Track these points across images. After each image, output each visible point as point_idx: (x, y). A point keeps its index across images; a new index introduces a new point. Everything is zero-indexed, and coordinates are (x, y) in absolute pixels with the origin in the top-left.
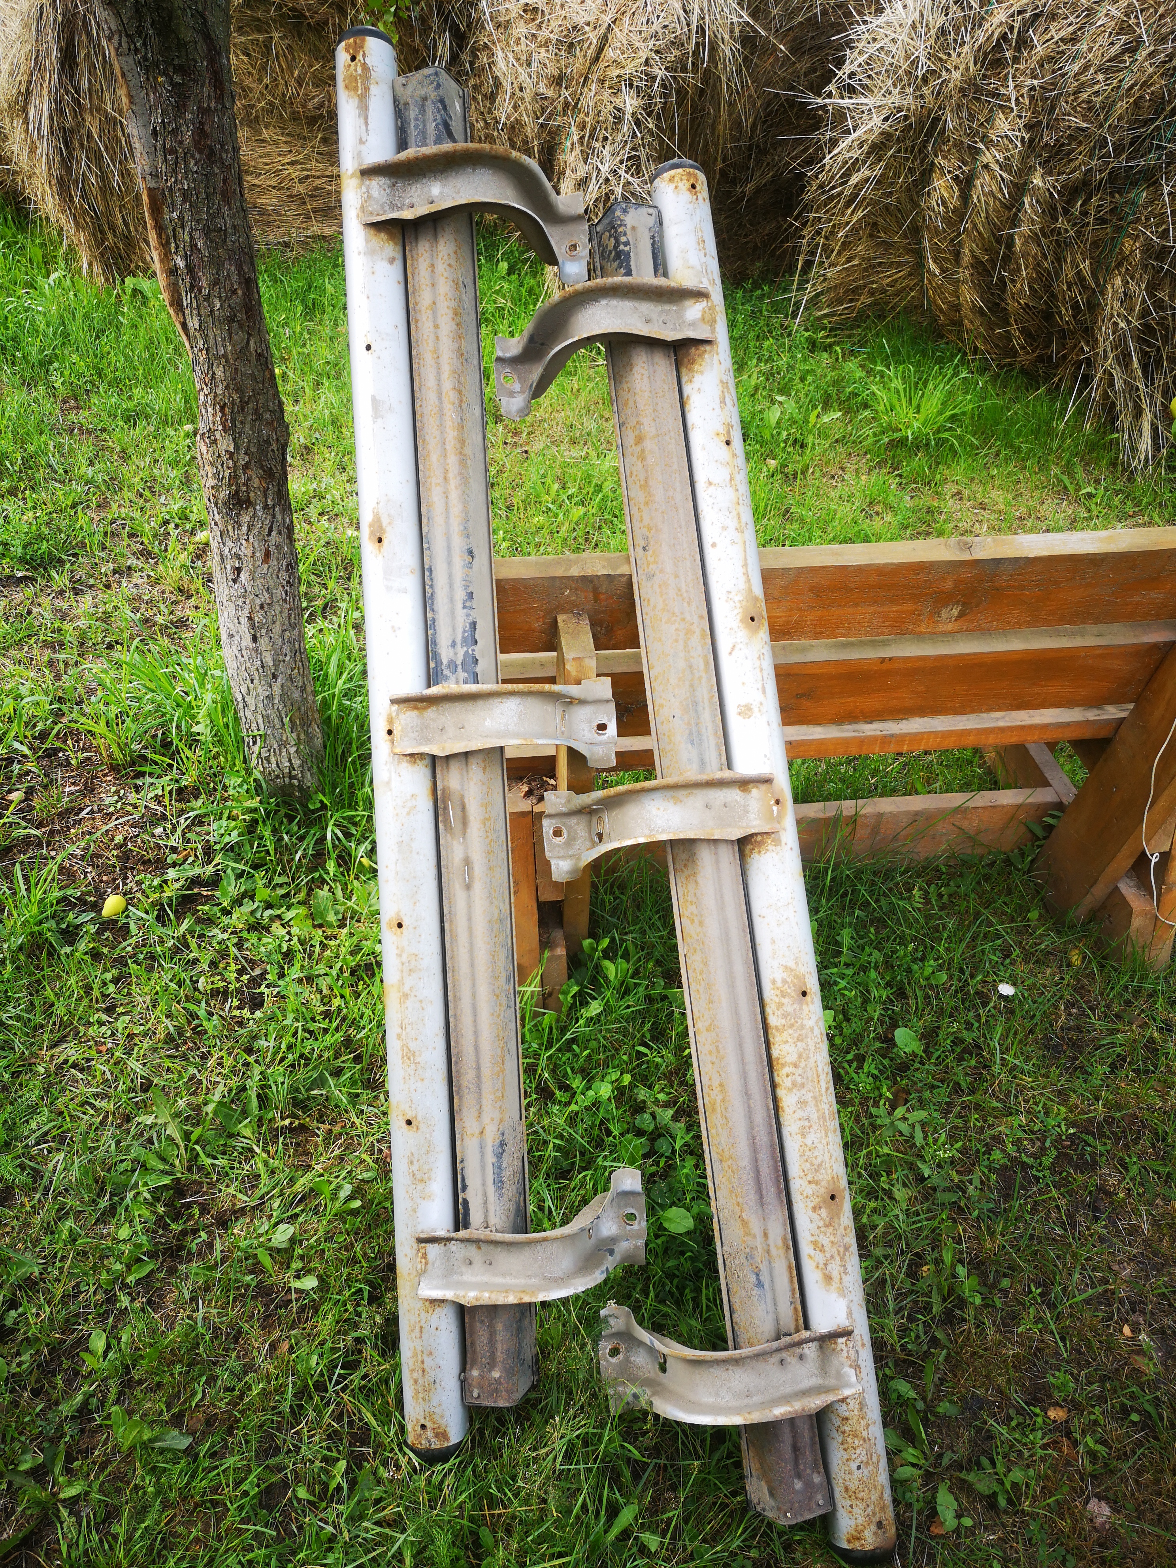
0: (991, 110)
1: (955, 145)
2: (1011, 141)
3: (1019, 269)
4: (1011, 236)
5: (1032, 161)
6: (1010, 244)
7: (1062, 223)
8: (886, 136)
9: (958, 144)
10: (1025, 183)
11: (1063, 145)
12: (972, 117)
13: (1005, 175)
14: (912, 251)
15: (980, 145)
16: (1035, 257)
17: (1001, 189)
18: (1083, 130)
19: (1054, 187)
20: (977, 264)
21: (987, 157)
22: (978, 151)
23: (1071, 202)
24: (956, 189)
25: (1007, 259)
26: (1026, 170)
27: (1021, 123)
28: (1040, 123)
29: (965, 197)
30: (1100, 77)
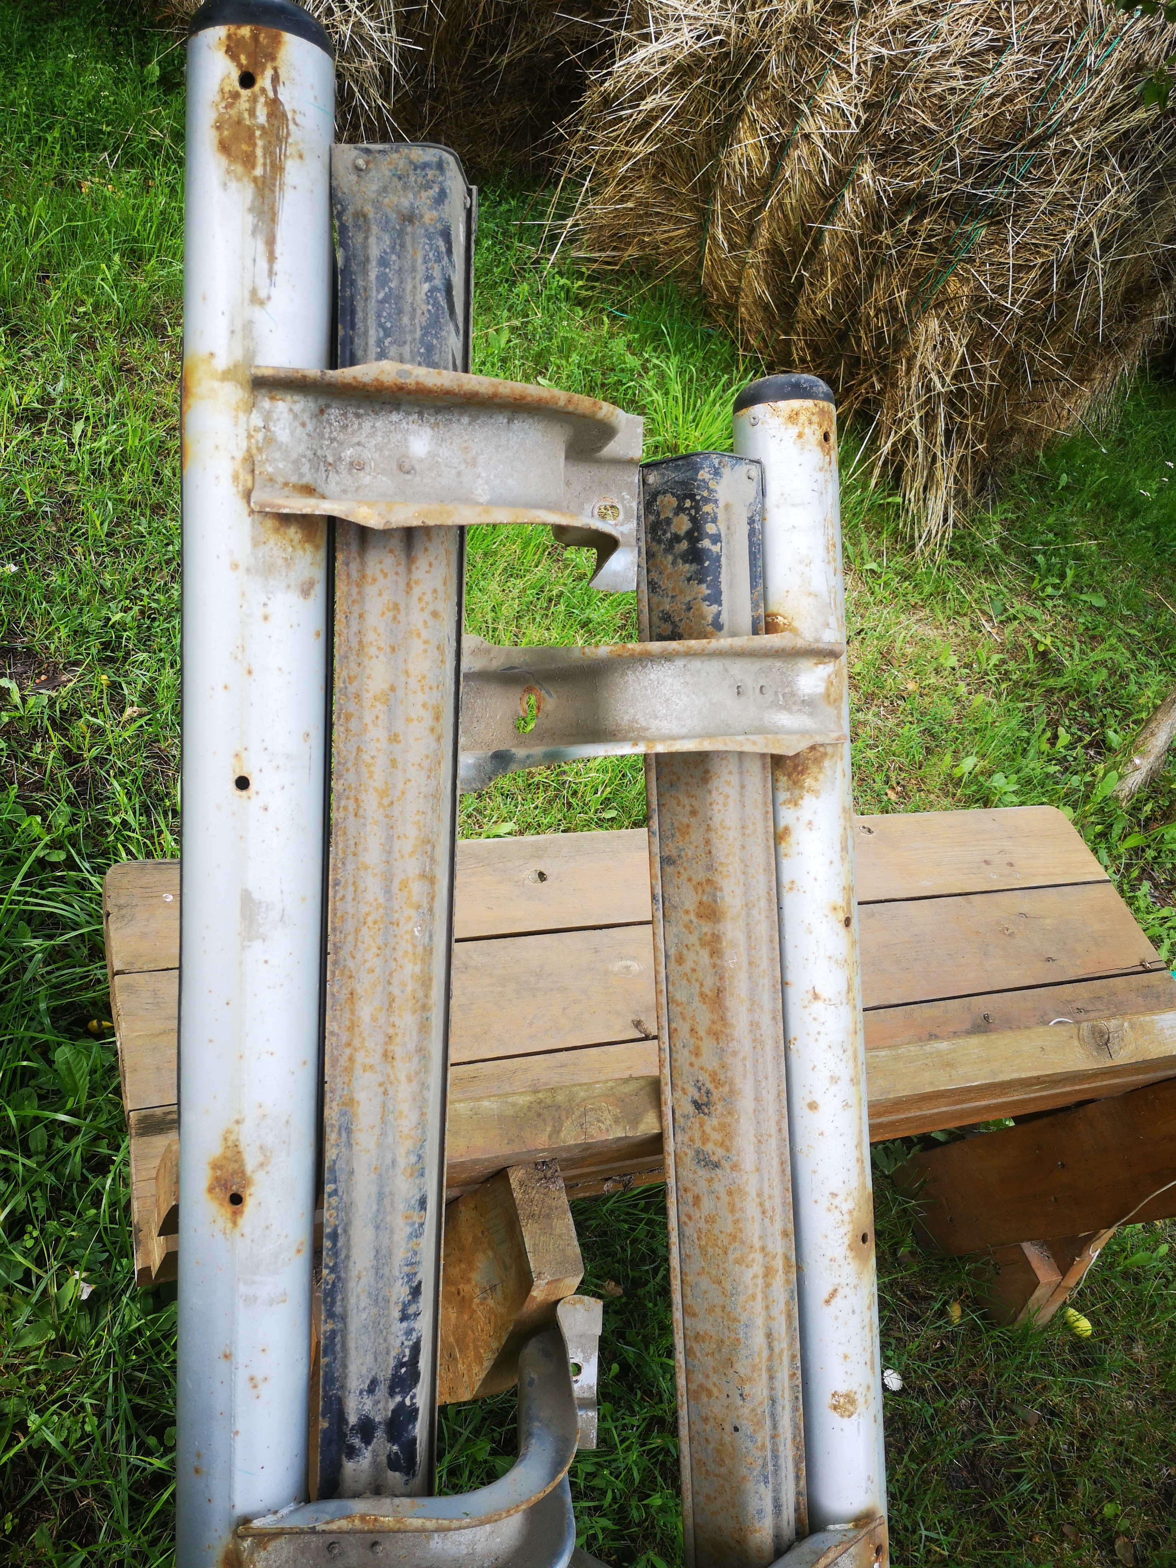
0: (824, 68)
1: (774, 97)
2: (844, 115)
3: (823, 272)
4: (820, 231)
5: (863, 150)
6: (818, 241)
7: (885, 237)
8: (697, 59)
9: (778, 98)
10: (849, 173)
11: (903, 141)
12: (800, 69)
13: (829, 156)
14: (697, 209)
15: (804, 107)
16: (845, 267)
17: (821, 172)
18: (931, 132)
19: (885, 191)
20: (774, 251)
21: (809, 126)
22: (800, 113)
23: (898, 214)
24: (767, 152)
25: (810, 256)
26: (853, 158)
27: (860, 98)
28: (880, 105)
29: (776, 166)
30: (959, 71)
